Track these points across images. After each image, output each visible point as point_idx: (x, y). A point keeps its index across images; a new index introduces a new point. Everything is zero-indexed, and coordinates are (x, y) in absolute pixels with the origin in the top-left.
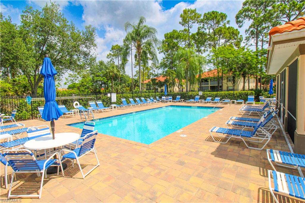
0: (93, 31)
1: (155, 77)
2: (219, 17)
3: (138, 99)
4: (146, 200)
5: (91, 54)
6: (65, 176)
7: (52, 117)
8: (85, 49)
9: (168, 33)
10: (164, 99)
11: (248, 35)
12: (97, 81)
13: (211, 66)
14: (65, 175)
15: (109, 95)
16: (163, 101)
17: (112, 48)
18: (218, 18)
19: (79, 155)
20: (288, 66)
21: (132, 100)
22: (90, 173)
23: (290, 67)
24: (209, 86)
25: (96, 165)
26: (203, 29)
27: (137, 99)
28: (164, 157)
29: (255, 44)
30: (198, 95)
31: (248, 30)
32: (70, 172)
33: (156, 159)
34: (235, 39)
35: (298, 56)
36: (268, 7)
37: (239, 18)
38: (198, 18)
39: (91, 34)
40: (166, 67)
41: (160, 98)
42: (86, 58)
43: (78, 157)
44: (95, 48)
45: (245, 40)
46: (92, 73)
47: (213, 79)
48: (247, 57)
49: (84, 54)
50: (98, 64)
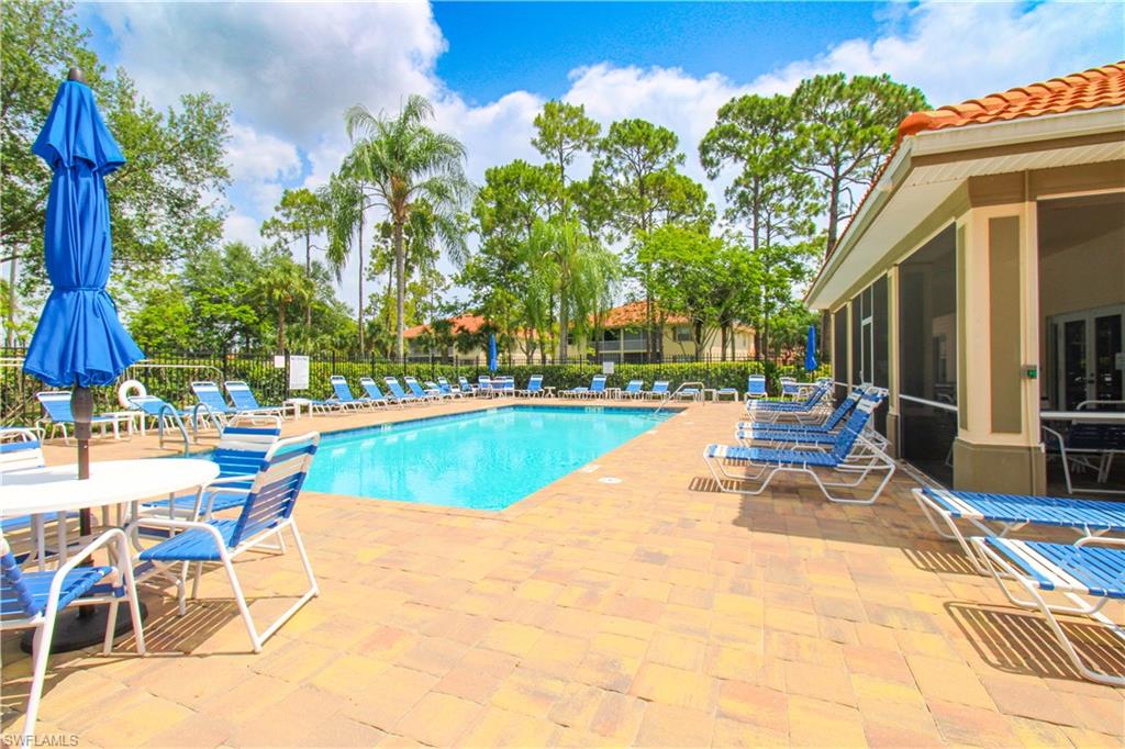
0: (219, 118)
1: (449, 316)
2: (657, 140)
3: (395, 382)
4: (592, 694)
5: (201, 203)
6: (148, 654)
7: (85, 365)
8: (177, 184)
9: (499, 167)
10: (485, 385)
11: (731, 205)
12: (213, 319)
13: (634, 285)
14: (147, 649)
15: (279, 362)
16: (484, 394)
17: (285, 199)
18: (654, 140)
19: (233, 542)
20: (896, 265)
21: (372, 383)
22: (279, 629)
23: (902, 267)
24: (619, 354)
25: (301, 597)
26: (609, 169)
27: (392, 382)
28: (580, 544)
29: (752, 233)
30: (600, 372)
31: (733, 191)
32: (168, 633)
33: (552, 552)
34: (696, 214)
35: (957, 217)
36: (782, 130)
37: (708, 152)
38: (589, 133)
39: (210, 128)
40: (486, 281)
41: (474, 380)
42: (179, 217)
43: (231, 549)
44: (221, 182)
45: (724, 218)
46: (192, 289)
47: (633, 332)
48: (737, 264)
49: (169, 202)
50: (223, 255)
